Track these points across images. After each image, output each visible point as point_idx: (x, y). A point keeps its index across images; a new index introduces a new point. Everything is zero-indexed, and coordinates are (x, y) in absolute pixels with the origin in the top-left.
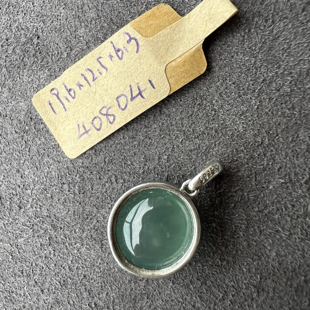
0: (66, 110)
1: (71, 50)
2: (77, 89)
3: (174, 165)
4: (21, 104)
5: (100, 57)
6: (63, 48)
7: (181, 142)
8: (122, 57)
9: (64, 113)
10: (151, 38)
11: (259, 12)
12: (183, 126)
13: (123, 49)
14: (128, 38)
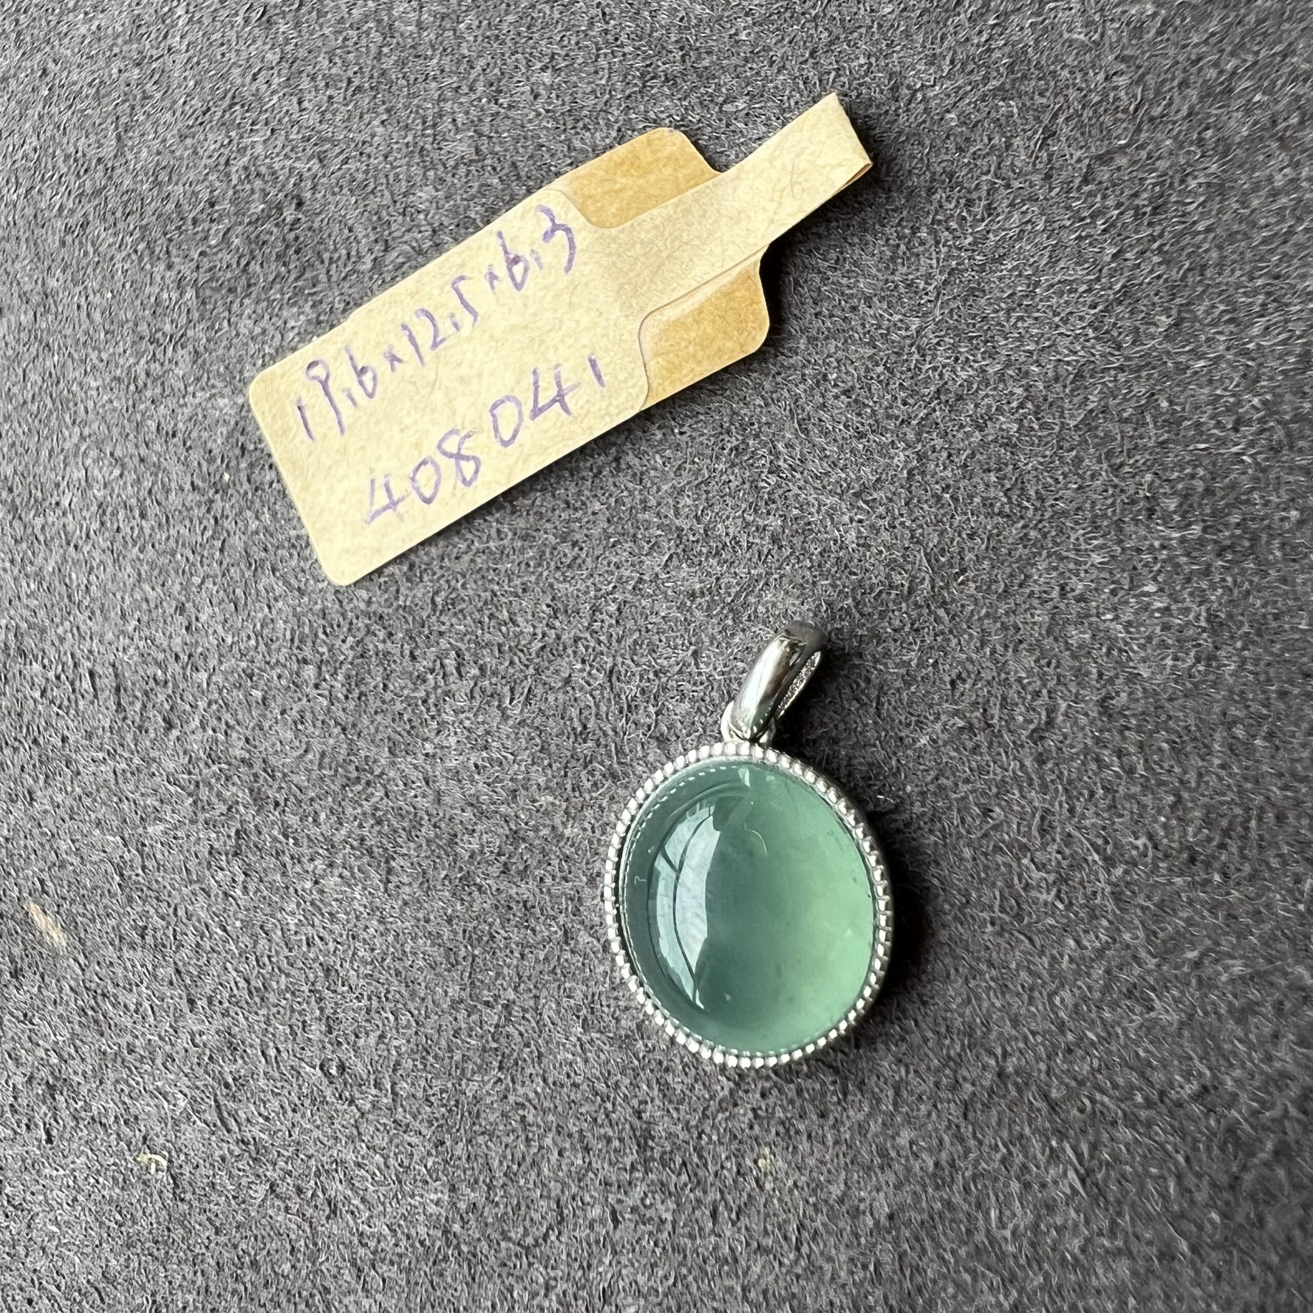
0: (342, 431)
1: (386, 250)
2: (383, 367)
3: (636, 635)
4: (221, 402)
5: (462, 278)
6: (364, 241)
7: (666, 565)
8: (523, 282)
9: (335, 440)
10: (614, 231)
11: (951, 175)
12: (677, 514)
13: (528, 256)
14: (548, 225)
